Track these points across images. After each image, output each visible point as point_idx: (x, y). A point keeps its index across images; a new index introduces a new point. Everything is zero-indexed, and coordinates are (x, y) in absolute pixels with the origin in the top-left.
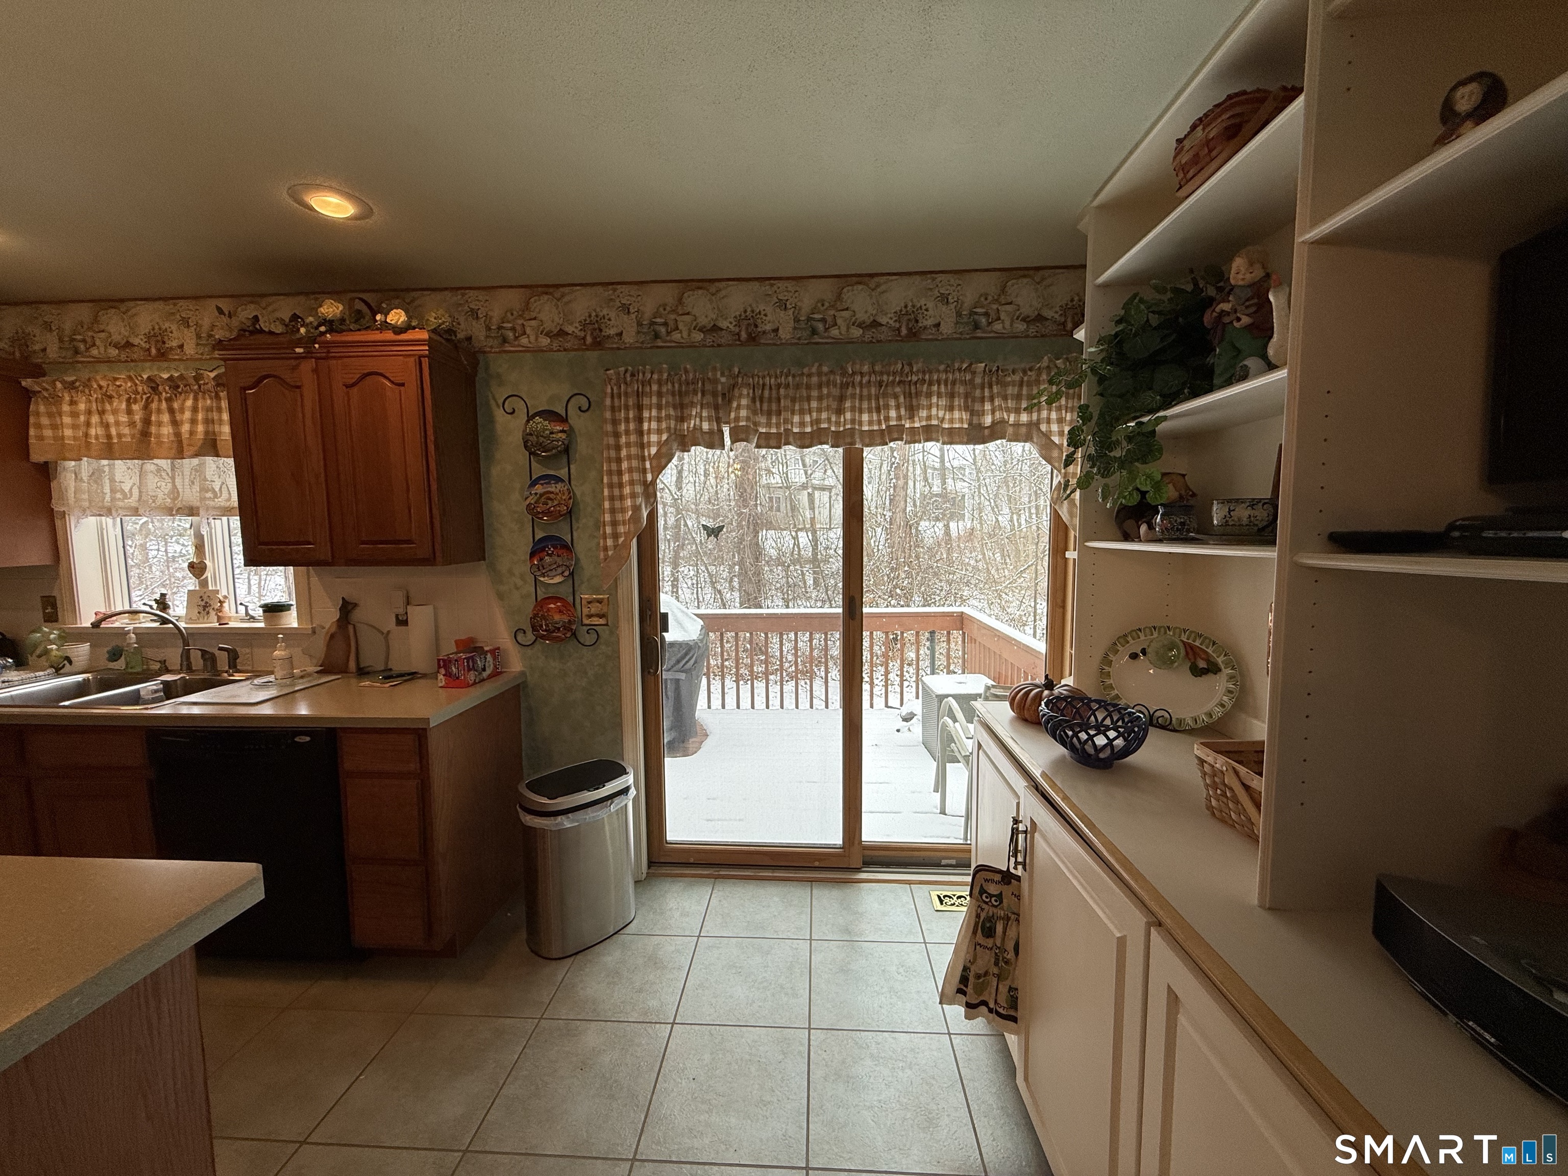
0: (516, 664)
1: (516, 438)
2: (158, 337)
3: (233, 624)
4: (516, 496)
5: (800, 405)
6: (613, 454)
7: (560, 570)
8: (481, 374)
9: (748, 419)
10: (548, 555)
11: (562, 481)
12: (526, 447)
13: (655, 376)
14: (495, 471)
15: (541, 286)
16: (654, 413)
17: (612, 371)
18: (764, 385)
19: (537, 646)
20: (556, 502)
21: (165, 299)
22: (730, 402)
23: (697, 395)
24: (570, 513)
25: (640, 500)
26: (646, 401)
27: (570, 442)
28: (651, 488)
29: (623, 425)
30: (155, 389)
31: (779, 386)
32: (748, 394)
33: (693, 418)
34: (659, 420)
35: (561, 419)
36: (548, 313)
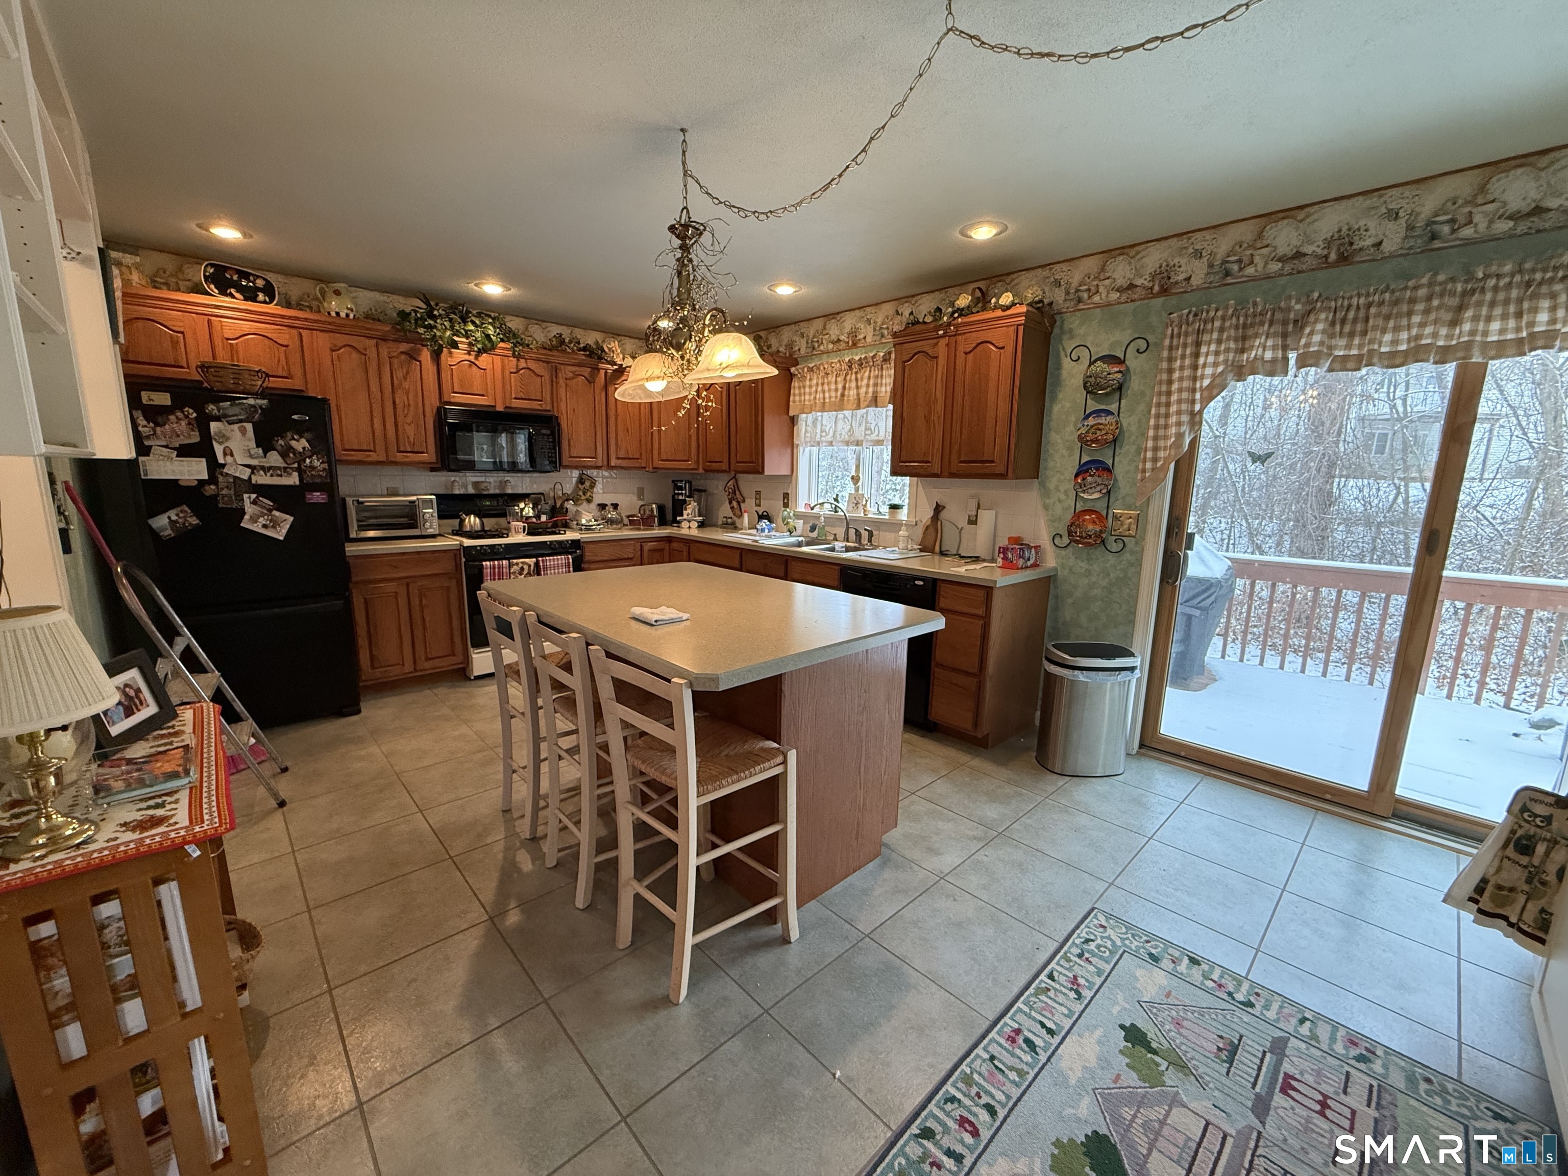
0: (1051, 560)
1: (1078, 381)
2: (853, 334)
3: (870, 516)
4: (1071, 428)
5: (1395, 322)
6: (1164, 388)
7: (1098, 488)
8: (1056, 331)
9: (1322, 343)
10: (1090, 475)
11: (1112, 414)
12: (1085, 387)
13: (1220, 313)
14: (1056, 408)
15: (1117, 249)
16: (1213, 347)
17: (1175, 315)
18: (1349, 306)
19: (1070, 549)
20: (1104, 432)
21: (859, 308)
22: (1302, 328)
23: (1263, 326)
24: (1115, 441)
25: (1185, 428)
26: (1206, 337)
27: (1125, 381)
28: (1197, 418)
29: (1179, 361)
30: (850, 367)
31: (1369, 305)
32: (1327, 318)
33: (1255, 348)
34: (1217, 353)
35: (1119, 361)
36: (1121, 271)
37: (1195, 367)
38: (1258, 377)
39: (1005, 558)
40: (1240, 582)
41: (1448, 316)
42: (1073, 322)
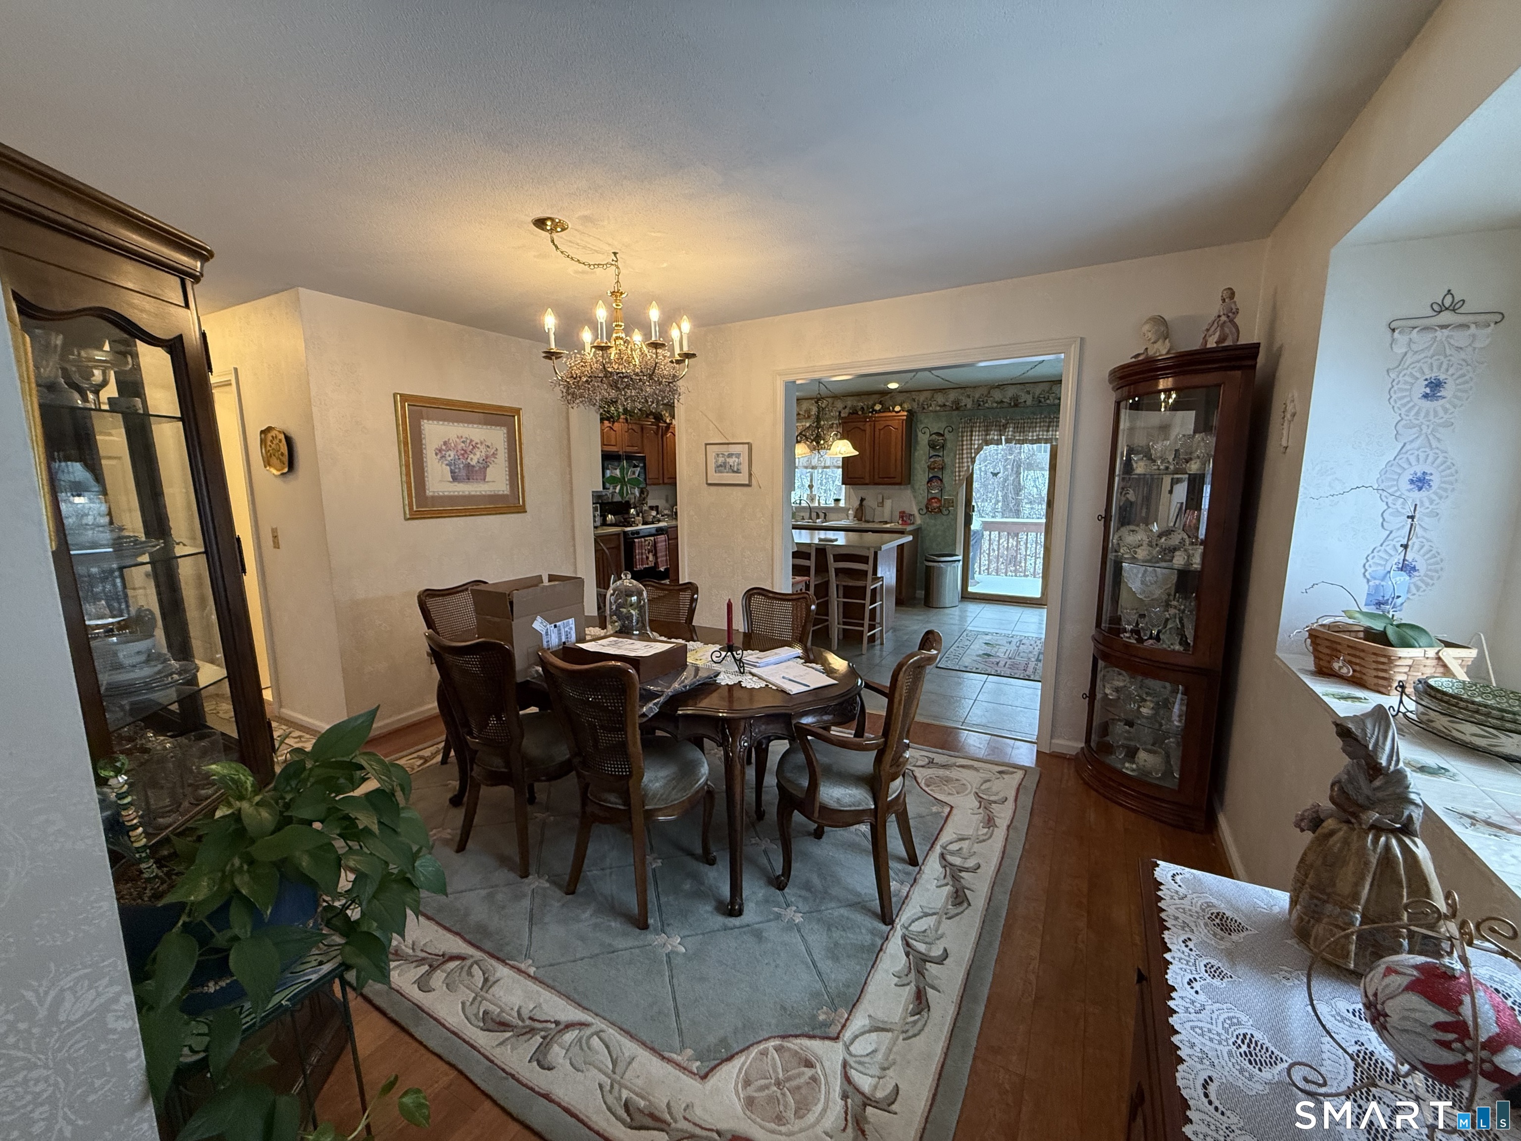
0: (918, 521)
1: (925, 442)
4: (923, 463)
5: (1032, 429)
6: (960, 447)
7: (937, 488)
8: (917, 422)
9: (1012, 434)
10: (933, 483)
11: (941, 457)
12: (928, 445)
13: (978, 420)
14: (917, 454)
15: (938, 390)
16: (977, 433)
17: (962, 419)
19: (927, 515)
20: (938, 464)
22: (1005, 429)
23: (993, 427)
24: (942, 468)
25: (969, 464)
26: (974, 429)
27: (945, 443)
28: (973, 460)
29: (965, 437)
31: (1024, 423)
32: (1013, 426)
33: (991, 435)
34: (979, 436)
35: (942, 435)
36: (940, 399)
37: (971, 440)
38: (992, 446)
39: (903, 520)
40: (986, 533)
41: (1045, 429)
42: (922, 417)
